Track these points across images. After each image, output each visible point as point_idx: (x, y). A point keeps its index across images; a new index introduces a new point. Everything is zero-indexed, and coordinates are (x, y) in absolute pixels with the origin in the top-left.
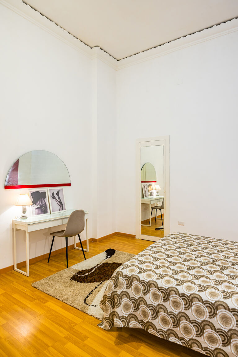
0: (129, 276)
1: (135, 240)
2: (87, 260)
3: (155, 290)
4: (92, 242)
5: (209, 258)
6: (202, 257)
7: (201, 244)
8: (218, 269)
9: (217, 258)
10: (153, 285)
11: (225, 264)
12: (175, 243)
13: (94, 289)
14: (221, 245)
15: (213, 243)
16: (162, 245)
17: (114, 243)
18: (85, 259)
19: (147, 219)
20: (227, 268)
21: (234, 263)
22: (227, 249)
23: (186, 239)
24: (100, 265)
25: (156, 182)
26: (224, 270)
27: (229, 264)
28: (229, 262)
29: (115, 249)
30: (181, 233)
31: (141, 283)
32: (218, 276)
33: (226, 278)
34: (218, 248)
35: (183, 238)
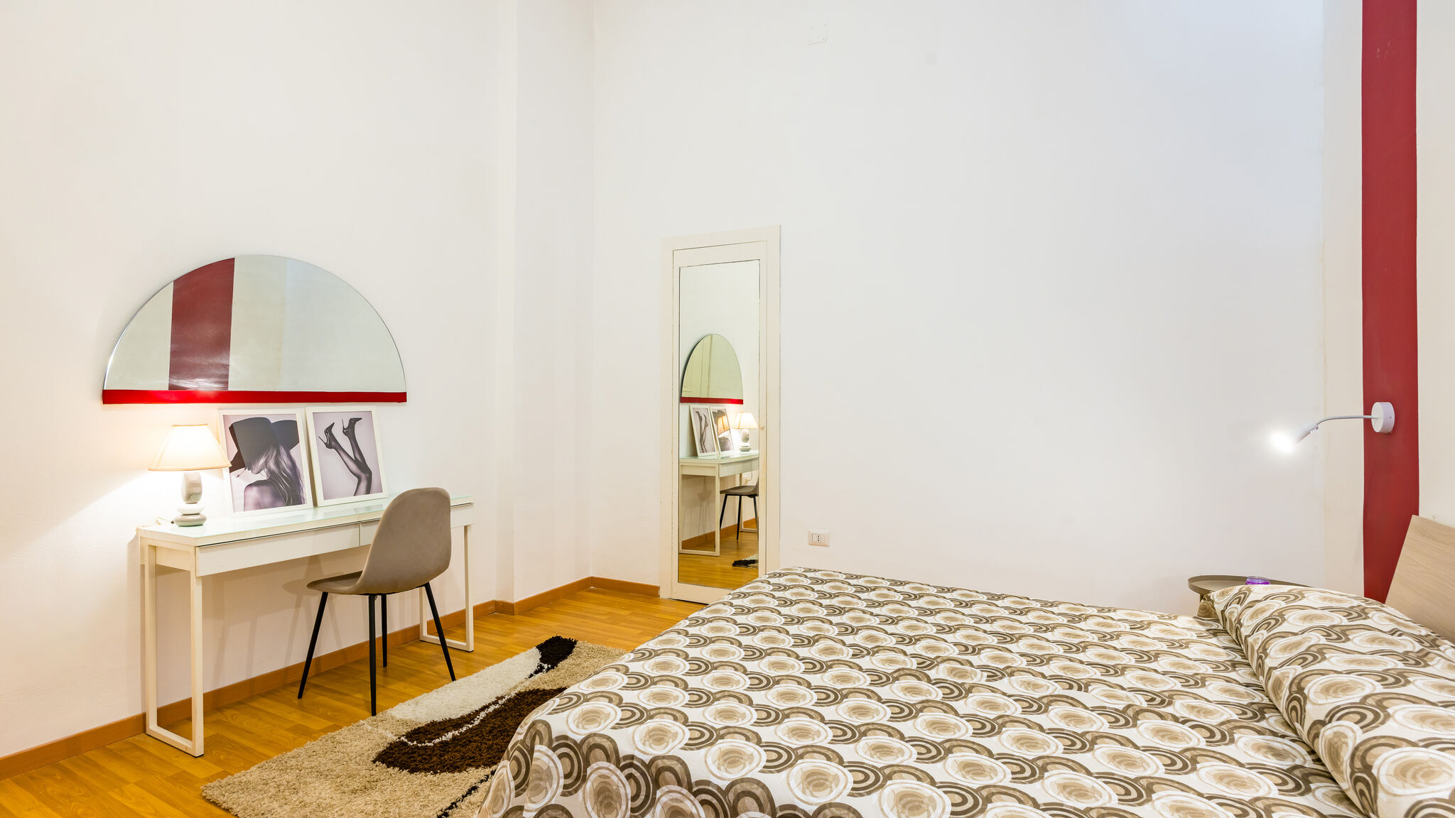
0: (575, 742)
1: (657, 603)
2: (459, 681)
3: (678, 796)
4: (496, 617)
5: (905, 653)
6: (877, 652)
7: (880, 604)
8: (937, 694)
9: (933, 656)
10: (668, 775)
11: (963, 674)
12: (786, 603)
13: (464, 797)
14: (951, 605)
15: (921, 603)
16: (735, 614)
17: (577, 616)
18: (454, 679)
19: (708, 531)
20: (969, 691)
21: (997, 669)
22: (972, 621)
23: (825, 588)
24: (507, 697)
25: (740, 402)
26: (957, 698)
27: (979, 676)
28: (979, 667)
29: (573, 638)
30: (810, 570)
31: (622, 769)
32: (934, 725)
33: (965, 731)
34: (939, 619)
35: (817, 587)
